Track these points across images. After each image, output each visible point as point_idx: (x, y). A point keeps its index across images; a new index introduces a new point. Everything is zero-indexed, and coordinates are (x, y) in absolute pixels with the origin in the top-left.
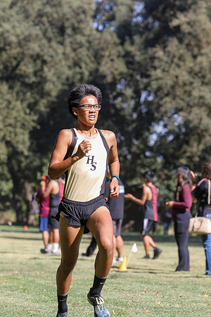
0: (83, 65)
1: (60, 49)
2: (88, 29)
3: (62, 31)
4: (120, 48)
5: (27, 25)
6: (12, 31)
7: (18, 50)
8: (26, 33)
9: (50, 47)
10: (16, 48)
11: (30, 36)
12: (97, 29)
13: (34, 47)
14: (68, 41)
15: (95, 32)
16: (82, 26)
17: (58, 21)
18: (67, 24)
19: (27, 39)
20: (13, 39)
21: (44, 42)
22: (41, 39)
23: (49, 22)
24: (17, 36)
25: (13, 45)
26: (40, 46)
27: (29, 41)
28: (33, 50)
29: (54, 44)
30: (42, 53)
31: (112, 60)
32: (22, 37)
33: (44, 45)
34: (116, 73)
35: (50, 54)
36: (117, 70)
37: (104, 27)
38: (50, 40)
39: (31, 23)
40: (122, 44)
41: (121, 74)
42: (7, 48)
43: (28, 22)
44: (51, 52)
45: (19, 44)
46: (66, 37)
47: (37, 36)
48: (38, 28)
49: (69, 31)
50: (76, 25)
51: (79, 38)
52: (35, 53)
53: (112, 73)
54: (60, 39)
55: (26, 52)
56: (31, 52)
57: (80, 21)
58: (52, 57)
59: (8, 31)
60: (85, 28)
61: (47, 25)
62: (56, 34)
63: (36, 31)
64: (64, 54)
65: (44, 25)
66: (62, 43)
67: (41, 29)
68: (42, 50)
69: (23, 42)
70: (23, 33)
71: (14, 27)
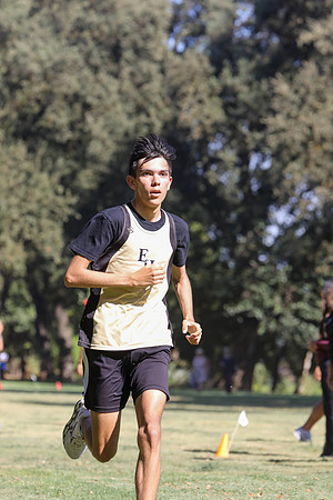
0: (152, 111)
1: (113, 85)
2: (160, 49)
3: (116, 53)
4: (214, 81)
5: (57, 45)
6: (33, 55)
7: (44, 86)
8: (57, 58)
9: (97, 81)
10: (39, 82)
11: (63, 62)
12: (175, 51)
13: (70, 82)
14: (126, 71)
15: (171, 55)
16: (151, 45)
17: (110, 36)
18: (125, 43)
19: (59, 68)
20: (34, 68)
21: (87, 72)
22: (81, 69)
23: (94, 39)
24: (41, 63)
25: (34, 79)
26: (79, 80)
27: (61, 71)
28: (69, 87)
29: (103, 76)
30: (83, 93)
31: (200, 102)
32: (48, 65)
33: (86, 79)
34: (208, 123)
35: (96, 93)
36: (208, 117)
37: (187, 45)
38: (95, 69)
39: (64, 42)
40: (217, 74)
41: (216, 125)
42: (25, 83)
43: (59, 40)
44: (99, 90)
45: (45, 77)
46: (123, 63)
47: (75, 62)
48: (75, 49)
49: (128, 54)
50: (141, 44)
51: (145, 65)
52: (70, 92)
53: (201, 123)
54: (113, 67)
55: (56, 90)
56: (64, 89)
57: (147, 38)
58: (99, 97)
59: (25, 55)
60: (155, 49)
61: (91, 44)
62: (106, 60)
63: (73, 54)
64: (120, 92)
65: (86, 43)
66: (116, 75)
67: (80, 51)
68: (83, 87)
69: (51, 73)
70: (50, 59)
71: (35, 48)
